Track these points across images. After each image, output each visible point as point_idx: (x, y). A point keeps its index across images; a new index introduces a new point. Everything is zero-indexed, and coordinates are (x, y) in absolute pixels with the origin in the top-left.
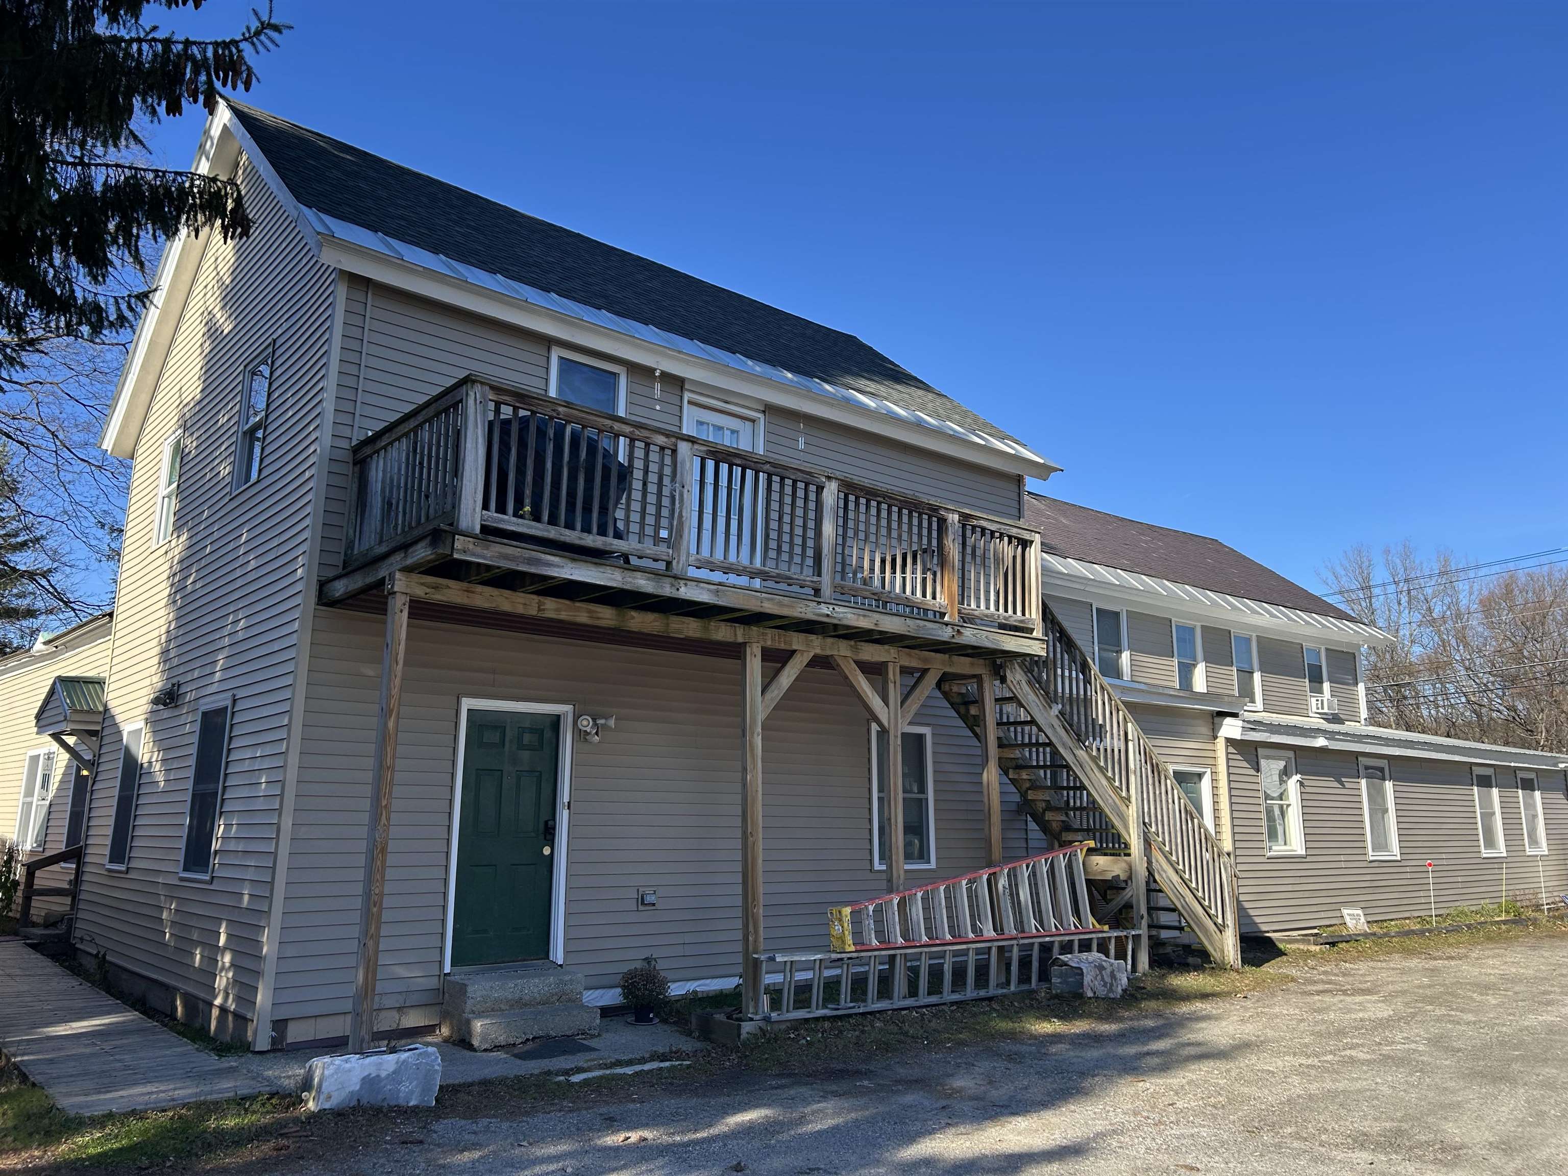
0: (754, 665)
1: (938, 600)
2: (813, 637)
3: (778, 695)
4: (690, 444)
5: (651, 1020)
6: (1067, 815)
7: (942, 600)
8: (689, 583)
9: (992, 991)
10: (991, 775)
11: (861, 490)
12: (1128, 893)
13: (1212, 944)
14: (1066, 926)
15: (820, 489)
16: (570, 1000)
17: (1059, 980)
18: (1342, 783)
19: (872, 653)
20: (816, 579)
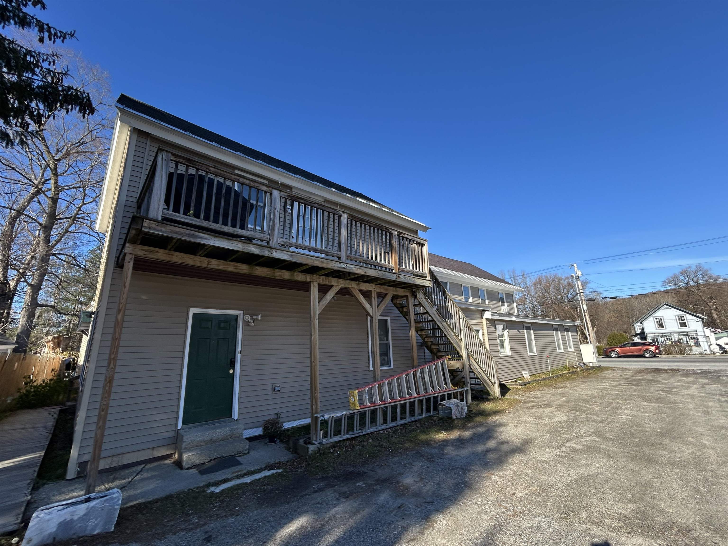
0: (314, 291)
1: (390, 264)
2: (341, 280)
3: (325, 303)
4: (279, 192)
5: (276, 441)
6: (439, 346)
7: (392, 264)
8: (277, 251)
9: (417, 417)
10: (413, 332)
11: (358, 219)
12: (463, 374)
13: (490, 390)
14: (442, 389)
15: (340, 216)
16: (237, 437)
17: (442, 412)
18: (519, 332)
19: (365, 287)
20: (339, 253)
